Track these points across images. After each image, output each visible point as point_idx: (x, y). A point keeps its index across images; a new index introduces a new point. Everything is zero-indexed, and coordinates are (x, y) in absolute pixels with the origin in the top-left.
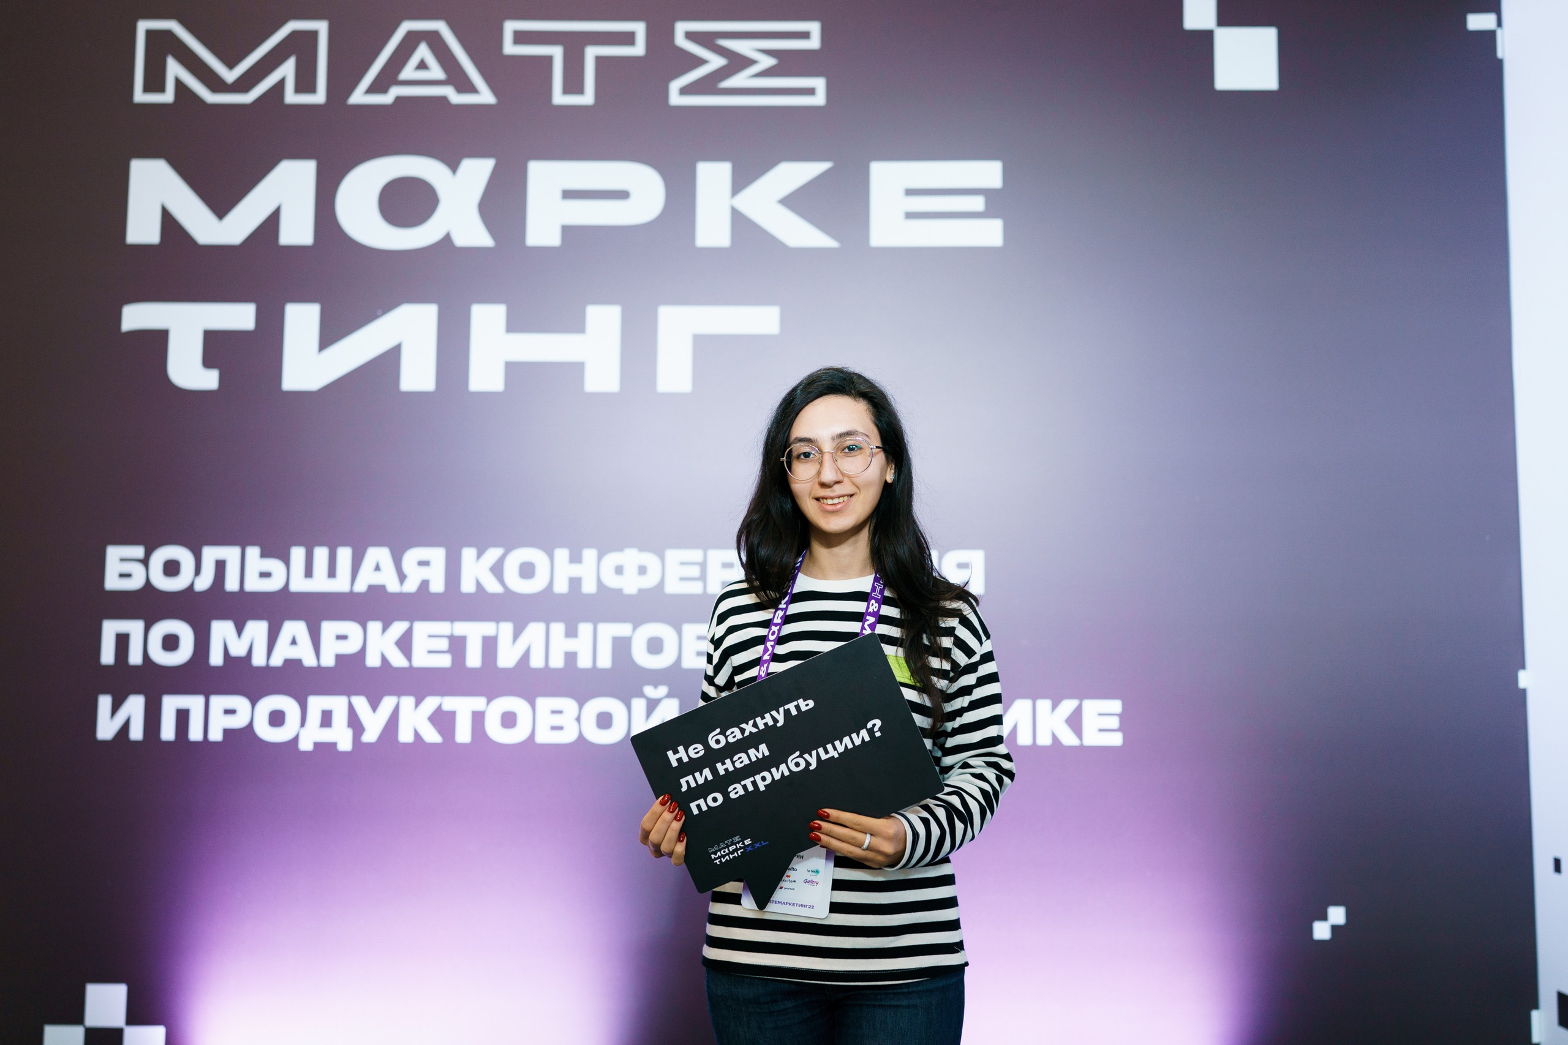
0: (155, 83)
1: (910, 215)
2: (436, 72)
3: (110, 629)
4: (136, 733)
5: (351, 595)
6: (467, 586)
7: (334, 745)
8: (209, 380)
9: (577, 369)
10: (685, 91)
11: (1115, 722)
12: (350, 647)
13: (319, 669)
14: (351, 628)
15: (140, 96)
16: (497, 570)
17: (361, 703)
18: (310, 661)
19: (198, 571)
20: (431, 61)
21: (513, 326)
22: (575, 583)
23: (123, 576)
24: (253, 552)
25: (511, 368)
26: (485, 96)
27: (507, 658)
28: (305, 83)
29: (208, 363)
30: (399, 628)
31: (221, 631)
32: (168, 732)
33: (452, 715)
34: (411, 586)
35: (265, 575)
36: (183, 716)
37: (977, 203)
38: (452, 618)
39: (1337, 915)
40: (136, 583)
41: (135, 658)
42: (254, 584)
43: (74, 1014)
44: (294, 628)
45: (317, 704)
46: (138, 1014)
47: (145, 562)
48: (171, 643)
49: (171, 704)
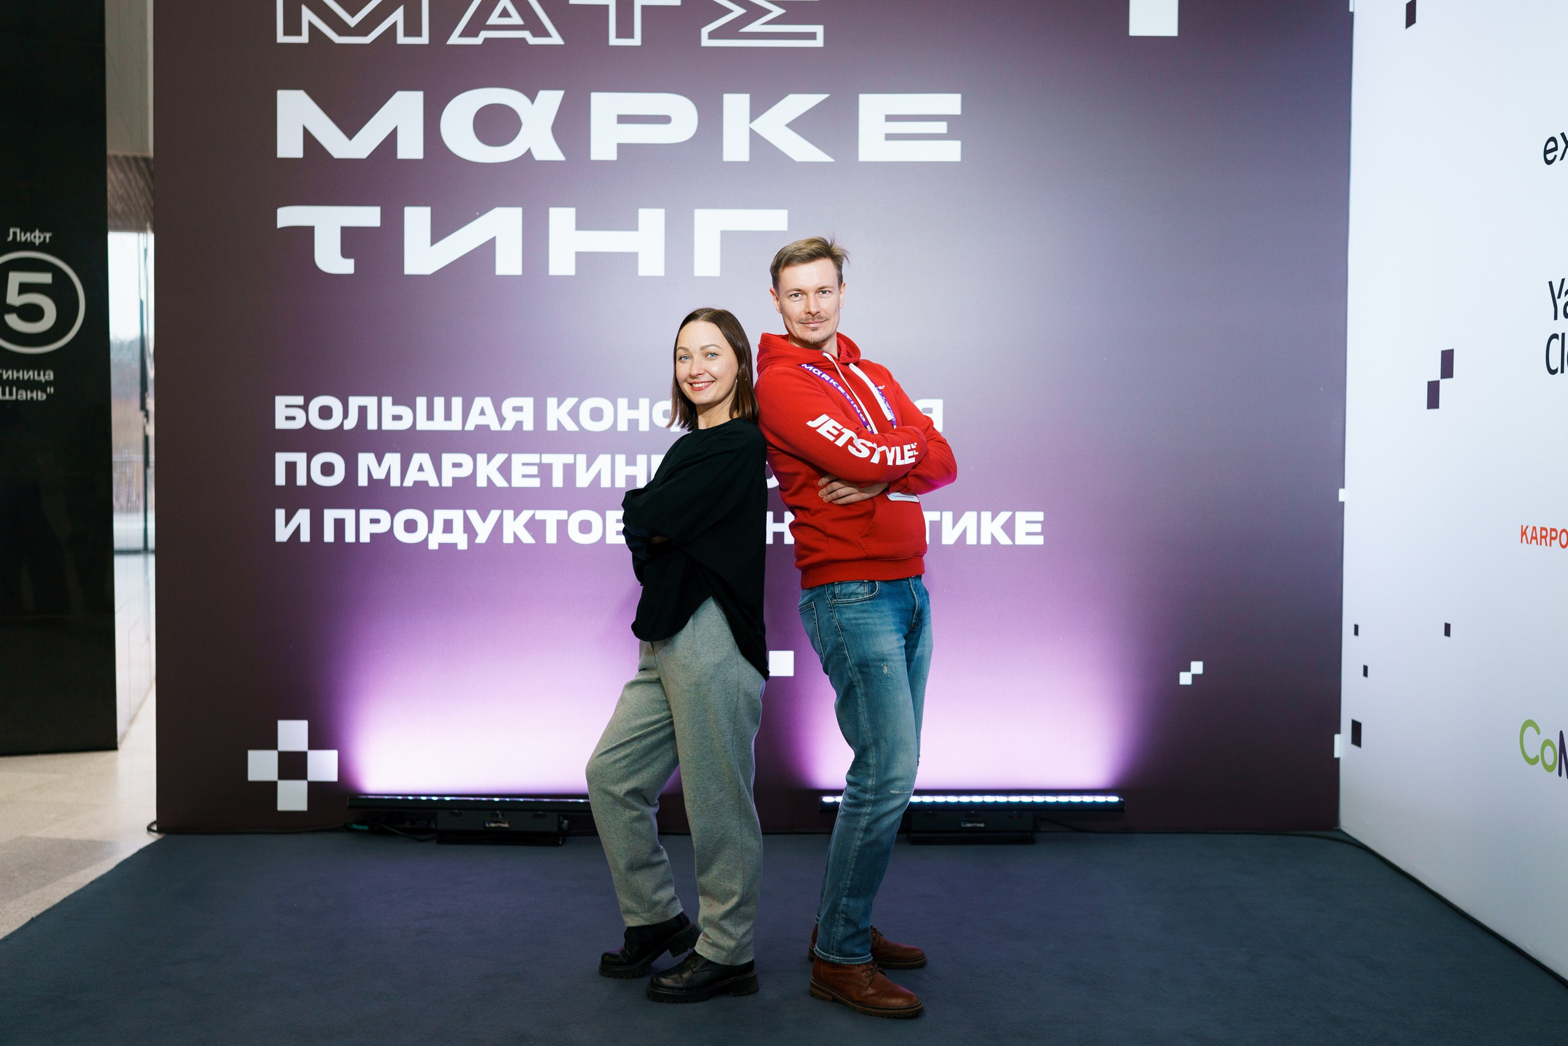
0: (293, 27)
1: (889, 137)
2: (516, 19)
3: (281, 459)
4: (305, 537)
5: (463, 433)
6: (552, 426)
7: (456, 545)
8: (347, 267)
9: (632, 257)
10: (712, 35)
11: (1038, 528)
12: (465, 472)
13: (441, 489)
14: (465, 459)
15: (281, 38)
16: (574, 414)
17: (473, 515)
18: (433, 483)
19: (346, 415)
20: (512, 9)
21: (580, 225)
22: (633, 423)
23: (288, 418)
24: (387, 401)
25: (580, 257)
26: (556, 39)
27: (583, 480)
28: (413, 28)
29: (345, 253)
30: (500, 458)
31: (366, 460)
32: (329, 536)
33: (543, 522)
34: (508, 426)
35: (397, 418)
36: (339, 524)
37: (942, 127)
38: (541, 451)
39: (1197, 667)
40: (299, 424)
41: (301, 481)
42: (388, 425)
43: (269, 741)
44: (421, 458)
45: (440, 515)
46: (317, 741)
47: (305, 408)
48: (328, 469)
49: (330, 516)
